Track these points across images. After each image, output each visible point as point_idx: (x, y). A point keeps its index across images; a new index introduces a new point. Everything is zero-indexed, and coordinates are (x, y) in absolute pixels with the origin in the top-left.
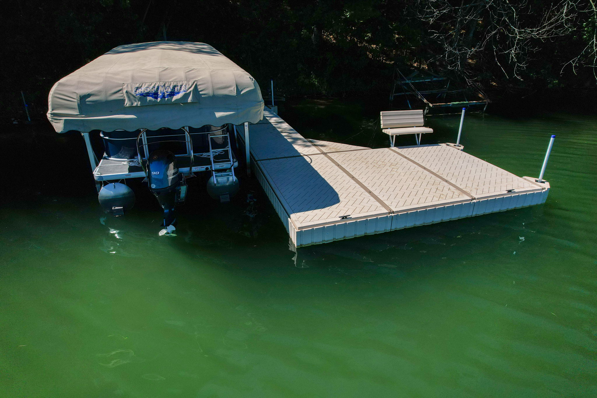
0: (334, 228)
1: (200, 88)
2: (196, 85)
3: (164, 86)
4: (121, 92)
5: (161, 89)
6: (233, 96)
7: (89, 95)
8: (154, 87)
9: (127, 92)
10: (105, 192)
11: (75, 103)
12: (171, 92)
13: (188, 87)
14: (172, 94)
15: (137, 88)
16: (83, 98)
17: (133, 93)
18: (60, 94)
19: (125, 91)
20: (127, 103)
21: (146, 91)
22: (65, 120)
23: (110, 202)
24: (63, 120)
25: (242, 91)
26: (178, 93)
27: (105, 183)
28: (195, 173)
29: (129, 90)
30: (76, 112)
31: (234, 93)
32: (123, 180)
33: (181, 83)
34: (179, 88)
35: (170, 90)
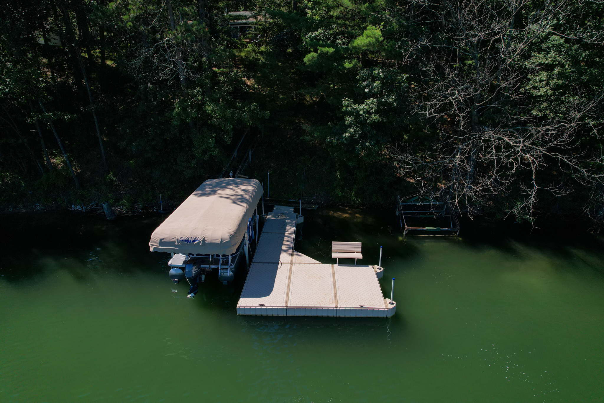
0: (255, 309)
1: (206, 239)
2: (204, 238)
3: (192, 237)
4: (175, 238)
5: (190, 239)
6: (219, 244)
7: (163, 239)
8: (187, 238)
9: (177, 239)
10: (172, 271)
11: (158, 241)
12: (194, 240)
13: (201, 238)
14: (194, 241)
15: (181, 238)
16: (161, 240)
17: (179, 239)
18: (154, 237)
19: (176, 238)
20: (176, 243)
21: (184, 239)
22: (154, 247)
23: (174, 276)
24: (153, 248)
25: (223, 241)
26: (196, 241)
27: (173, 267)
28: (212, 268)
29: (178, 238)
30: (158, 245)
31: (220, 242)
32: (180, 267)
33: (198, 237)
34: (197, 238)
35: (193, 239)
